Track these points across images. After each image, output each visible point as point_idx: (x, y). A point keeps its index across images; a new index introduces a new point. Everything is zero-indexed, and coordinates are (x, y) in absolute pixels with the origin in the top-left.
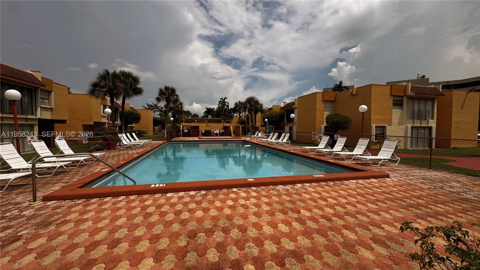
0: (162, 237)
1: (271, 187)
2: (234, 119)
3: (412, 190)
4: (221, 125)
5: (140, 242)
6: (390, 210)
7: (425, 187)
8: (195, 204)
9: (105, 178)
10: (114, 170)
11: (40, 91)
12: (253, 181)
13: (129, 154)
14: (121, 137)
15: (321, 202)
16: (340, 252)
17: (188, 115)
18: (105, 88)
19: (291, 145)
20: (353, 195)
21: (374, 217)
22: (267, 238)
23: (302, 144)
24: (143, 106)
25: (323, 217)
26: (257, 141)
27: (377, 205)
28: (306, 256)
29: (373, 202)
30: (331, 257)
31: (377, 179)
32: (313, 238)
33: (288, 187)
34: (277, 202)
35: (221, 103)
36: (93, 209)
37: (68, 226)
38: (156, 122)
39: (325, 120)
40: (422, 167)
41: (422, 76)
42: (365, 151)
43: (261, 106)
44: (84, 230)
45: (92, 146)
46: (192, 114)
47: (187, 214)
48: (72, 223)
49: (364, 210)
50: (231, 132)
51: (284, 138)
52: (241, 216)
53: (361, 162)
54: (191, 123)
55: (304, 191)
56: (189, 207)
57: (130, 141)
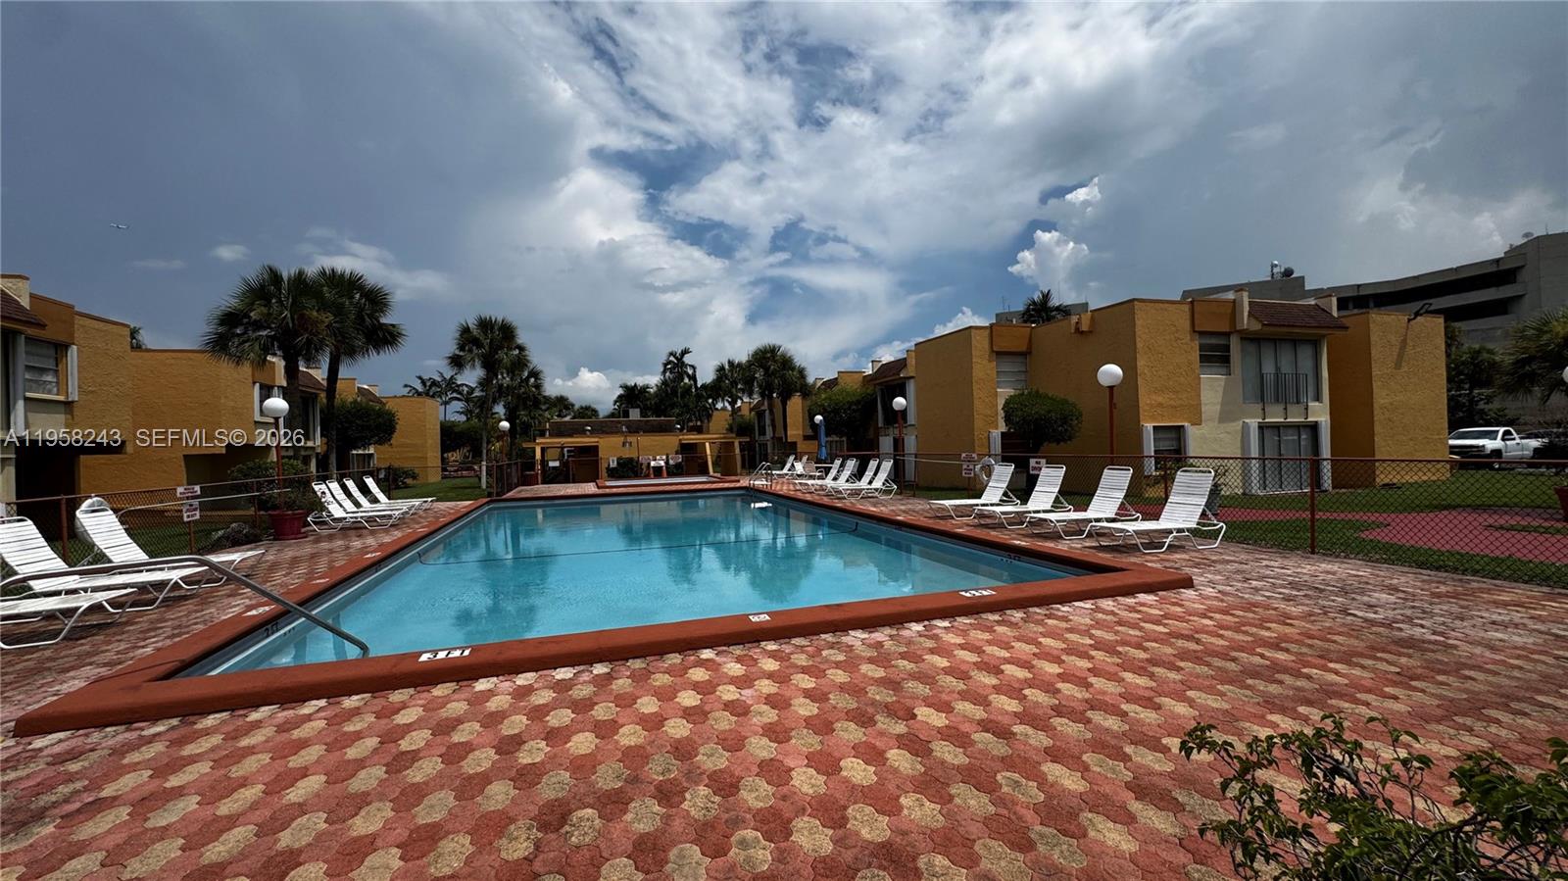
0: (448, 833)
1: (825, 640)
2: (714, 418)
3: (1257, 622)
4: (672, 441)
5: (369, 858)
6: (1191, 689)
7: (1294, 610)
8: (570, 711)
9: (258, 639)
10: (289, 612)
11: (26, 342)
12: (768, 621)
13: (351, 550)
14: (323, 493)
15: (983, 679)
16: (1032, 836)
17: (560, 411)
18: (265, 328)
19: (899, 497)
20: (1081, 649)
21: (1142, 716)
22: (804, 809)
23: (933, 493)
24: (406, 386)
25: (984, 726)
26: (791, 487)
27: (1152, 676)
28: (926, 860)
29: (1142, 668)
30: (1004, 856)
31: (1156, 595)
32: (951, 798)
33: (881, 635)
34: (842, 688)
35: (669, 366)
36: (206, 752)
37: (106, 819)
38: (451, 437)
39: (1002, 414)
40: (1292, 550)
41: (1283, 270)
42: (1122, 507)
43: (802, 372)
44: (165, 828)
45: (217, 530)
46: (577, 407)
47: (540, 746)
48: (121, 809)
49: (1111, 694)
50: (707, 462)
51: (875, 474)
52: (721, 742)
53: (1113, 540)
54: (571, 436)
55: (930, 644)
56: (548, 721)
57: (357, 504)
